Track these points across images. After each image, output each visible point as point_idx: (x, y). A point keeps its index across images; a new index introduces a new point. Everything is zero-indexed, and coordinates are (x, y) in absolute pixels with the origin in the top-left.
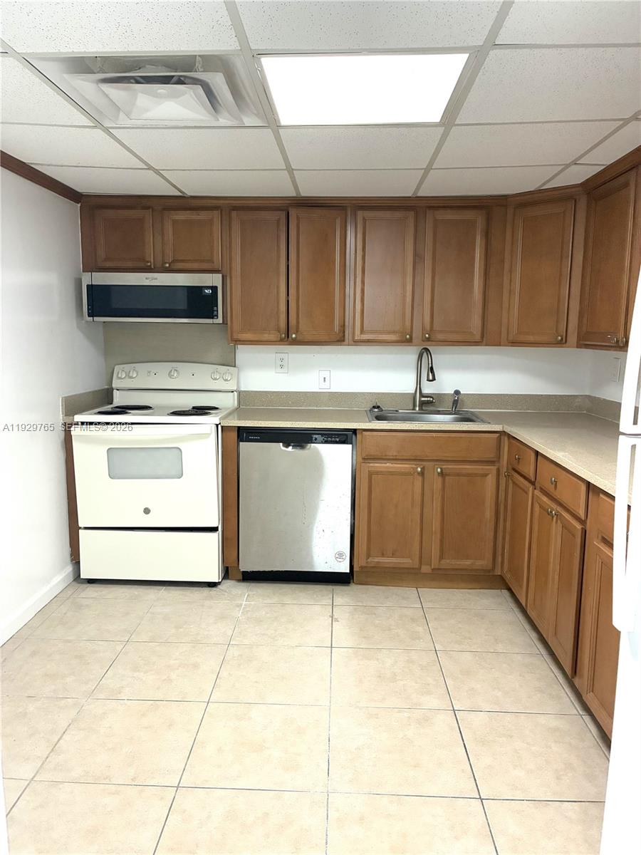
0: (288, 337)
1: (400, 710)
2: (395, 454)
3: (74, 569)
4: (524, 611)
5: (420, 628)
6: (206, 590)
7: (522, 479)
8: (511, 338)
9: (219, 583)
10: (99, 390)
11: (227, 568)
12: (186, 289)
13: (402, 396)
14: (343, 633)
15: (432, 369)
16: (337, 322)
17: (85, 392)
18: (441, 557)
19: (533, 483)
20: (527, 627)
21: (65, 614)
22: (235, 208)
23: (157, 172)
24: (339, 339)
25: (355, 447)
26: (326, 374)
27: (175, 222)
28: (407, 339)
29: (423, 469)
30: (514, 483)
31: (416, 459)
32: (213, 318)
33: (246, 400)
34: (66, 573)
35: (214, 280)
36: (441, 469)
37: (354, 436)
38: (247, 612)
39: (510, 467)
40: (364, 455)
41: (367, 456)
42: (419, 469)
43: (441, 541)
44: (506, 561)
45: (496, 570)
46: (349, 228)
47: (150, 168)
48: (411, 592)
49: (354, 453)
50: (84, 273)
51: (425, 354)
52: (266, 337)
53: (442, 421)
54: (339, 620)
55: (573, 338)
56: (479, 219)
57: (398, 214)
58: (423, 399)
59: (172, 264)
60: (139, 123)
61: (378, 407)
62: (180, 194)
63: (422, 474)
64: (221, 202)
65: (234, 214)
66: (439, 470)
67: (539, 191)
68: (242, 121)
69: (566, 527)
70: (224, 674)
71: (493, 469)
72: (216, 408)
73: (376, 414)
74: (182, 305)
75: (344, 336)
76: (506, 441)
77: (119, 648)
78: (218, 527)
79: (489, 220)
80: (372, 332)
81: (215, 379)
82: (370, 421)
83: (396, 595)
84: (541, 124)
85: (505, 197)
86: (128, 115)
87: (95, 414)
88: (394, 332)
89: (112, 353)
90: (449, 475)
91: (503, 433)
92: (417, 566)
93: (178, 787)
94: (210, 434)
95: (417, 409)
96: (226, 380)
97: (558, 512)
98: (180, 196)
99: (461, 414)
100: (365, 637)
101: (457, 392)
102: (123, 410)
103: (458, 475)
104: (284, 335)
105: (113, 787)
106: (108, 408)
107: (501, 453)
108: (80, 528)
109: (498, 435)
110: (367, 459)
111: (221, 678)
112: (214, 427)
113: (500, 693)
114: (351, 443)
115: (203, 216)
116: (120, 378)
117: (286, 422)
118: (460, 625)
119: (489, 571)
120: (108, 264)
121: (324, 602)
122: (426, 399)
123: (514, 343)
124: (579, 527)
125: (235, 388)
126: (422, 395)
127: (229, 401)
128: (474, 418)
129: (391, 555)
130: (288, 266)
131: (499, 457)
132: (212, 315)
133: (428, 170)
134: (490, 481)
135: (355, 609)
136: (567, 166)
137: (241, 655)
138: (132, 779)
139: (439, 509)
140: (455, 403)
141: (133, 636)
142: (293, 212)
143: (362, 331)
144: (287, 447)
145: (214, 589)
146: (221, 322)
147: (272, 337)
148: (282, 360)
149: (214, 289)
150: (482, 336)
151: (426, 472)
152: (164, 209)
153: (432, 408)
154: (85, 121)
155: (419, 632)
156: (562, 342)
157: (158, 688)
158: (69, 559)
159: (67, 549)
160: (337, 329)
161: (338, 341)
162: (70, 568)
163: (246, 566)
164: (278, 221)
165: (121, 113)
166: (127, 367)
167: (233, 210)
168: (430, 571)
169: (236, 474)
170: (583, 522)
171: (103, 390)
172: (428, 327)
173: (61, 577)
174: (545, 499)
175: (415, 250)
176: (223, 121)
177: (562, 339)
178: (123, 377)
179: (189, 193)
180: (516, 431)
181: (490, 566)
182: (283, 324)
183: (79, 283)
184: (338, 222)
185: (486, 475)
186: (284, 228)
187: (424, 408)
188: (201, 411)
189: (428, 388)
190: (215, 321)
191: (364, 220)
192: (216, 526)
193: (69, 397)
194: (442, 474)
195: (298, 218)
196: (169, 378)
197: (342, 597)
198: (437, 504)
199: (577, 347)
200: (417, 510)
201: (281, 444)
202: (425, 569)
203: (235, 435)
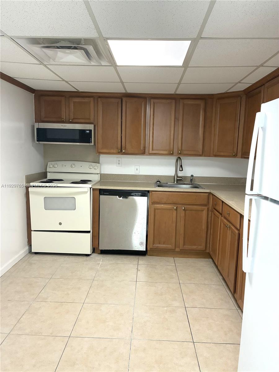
0: (121, 151)
1: (164, 307)
2: (165, 201)
3: (29, 248)
4: (217, 267)
5: (174, 274)
6: (85, 258)
7: (217, 213)
8: (214, 154)
9: (90, 255)
10: (41, 173)
11: (94, 248)
12: (78, 131)
13: (169, 177)
14: (142, 275)
15: (181, 166)
16: (142, 146)
17: (35, 173)
18: (184, 244)
19: (221, 214)
20: (218, 274)
21: (25, 267)
22: (100, 97)
23: (67, 82)
24: (143, 152)
25: (148, 198)
26: (138, 167)
27: (74, 103)
28: (171, 153)
29: (177, 208)
30: (214, 214)
31: (174, 204)
32: (90, 143)
33: (104, 178)
34: (26, 250)
35: (91, 127)
36: (184, 208)
37: (148, 193)
38: (102, 266)
39: (213, 208)
40: (152, 202)
41: (153, 202)
42: (175, 208)
43: (184, 238)
44: (211, 246)
45: (207, 250)
46: (147, 106)
47: (63, 80)
48: (171, 259)
49: (148, 200)
50: (36, 123)
51: (179, 160)
52: (112, 151)
53: (185, 188)
54: (140, 270)
55: (239, 154)
56: (202, 103)
57: (168, 101)
58: (178, 178)
59: (73, 120)
60: (58, 63)
61: (159, 181)
62: (77, 91)
63: (176, 209)
64: (94, 94)
65: (99, 99)
66: (183, 208)
67: (226, 93)
68: (101, 64)
69: (233, 232)
70: (91, 292)
71: (206, 208)
72: (91, 181)
73: (158, 184)
74: (77, 137)
75: (145, 151)
76: (211, 197)
77: (47, 281)
78: (90, 231)
79: (206, 104)
80: (157, 150)
81: (91, 168)
82: (155, 187)
83: (165, 260)
84: (223, 68)
85: (213, 95)
86: (54, 60)
87: (39, 182)
88: (166, 150)
89: (47, 156)
90: (187, 210)
91: (210, 193)
92: (174, 249)
93: (70, 337)
94: (87, 192)
95: (176, 182)
96: (95, 169)
97: (230, 226)
98: (77, 92)
99: (193, 185)
100: (151, 277)
101: (192, 176)
102: (51, 181)
103: (191, 210)
104: (119, 151)
105: (43, 337)
106: (45, 180)
107: (209, 201)
108: (32, 231)
109: (208, 194)
110: (154, 203)
111: (89, 293)
112: (89, 189)
113: (205, 300)
114: (147, 196)
115: (86, 100)
116: (50, 167)
117: (119, 187)
118: (190, 273)
119: (204, 251)
120: (46, 119)
121: (134, 263)
122: (179, 178)
123: (216, 156)
124: (237, 232)
125: (99, 173)
126: (177, 177)
127: (96, 178)
128: (199, 187)
129: (163, 244)
130: (122, 121)
131: (208, 202)
132: (89, 142)
133: (179, 84)
134: (205, 213)
135: (147, 266)
136: (237, 83)
137: (98, 284)
138: (51, 334)
139: (183, 225)
140: (191, 180)
141: (53, 276)
142: (124, 99)
143: (153, 150)
144: (120, 197)
145: (88, 257)
146: (93, 145)
147: (115, 151)
148: (119, 161)
149: (90, 131)
150: (203, 153)
151: (178, 209)
152: (70, 97)
153: (182, 182)
154: (36, 62)
155: (173, 276)
156: (235, 156)
157: (63, 297)
158: (27, 243)
159: (27, 240)
160: (142, 148)
161: (142, 153)
162: (27, 248)
163: (102, 247)
164: (118, 103)
165: (51, 59)
166: (53, 163)
167: (99, 98)
168: (179, 251)
169: (98, 209)
170: (239, 230)
171: (43, 172)
172: (180, 148)
173: (24, 251)
174: (225, 221)
175: (175, 116)
176: (93, 63)
177: (235, 154)
178: (52, 167)
179: (81, 90)
180: (215, 192)
181: (204, 249)
182: (119, 146)
183: (33, 127)
184: (143, 103)
185: (203, 211)
186: (120, 105)
187: (178, 182)
188: (84, 182)
189: (180, 174)
190: (91, 144)
191: (154, 103)
192: (89, 230)
193: (28, 175)
194: (184, 210)
195: (126, 102)
196: (71, 168)
197: (142, 261)
198: (183, 222)
199: (241, 158)
200: (174, 225)
201: (118, 196)
202: (177, 250)
203: (98, 192)
